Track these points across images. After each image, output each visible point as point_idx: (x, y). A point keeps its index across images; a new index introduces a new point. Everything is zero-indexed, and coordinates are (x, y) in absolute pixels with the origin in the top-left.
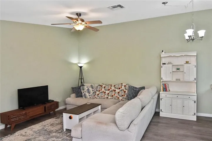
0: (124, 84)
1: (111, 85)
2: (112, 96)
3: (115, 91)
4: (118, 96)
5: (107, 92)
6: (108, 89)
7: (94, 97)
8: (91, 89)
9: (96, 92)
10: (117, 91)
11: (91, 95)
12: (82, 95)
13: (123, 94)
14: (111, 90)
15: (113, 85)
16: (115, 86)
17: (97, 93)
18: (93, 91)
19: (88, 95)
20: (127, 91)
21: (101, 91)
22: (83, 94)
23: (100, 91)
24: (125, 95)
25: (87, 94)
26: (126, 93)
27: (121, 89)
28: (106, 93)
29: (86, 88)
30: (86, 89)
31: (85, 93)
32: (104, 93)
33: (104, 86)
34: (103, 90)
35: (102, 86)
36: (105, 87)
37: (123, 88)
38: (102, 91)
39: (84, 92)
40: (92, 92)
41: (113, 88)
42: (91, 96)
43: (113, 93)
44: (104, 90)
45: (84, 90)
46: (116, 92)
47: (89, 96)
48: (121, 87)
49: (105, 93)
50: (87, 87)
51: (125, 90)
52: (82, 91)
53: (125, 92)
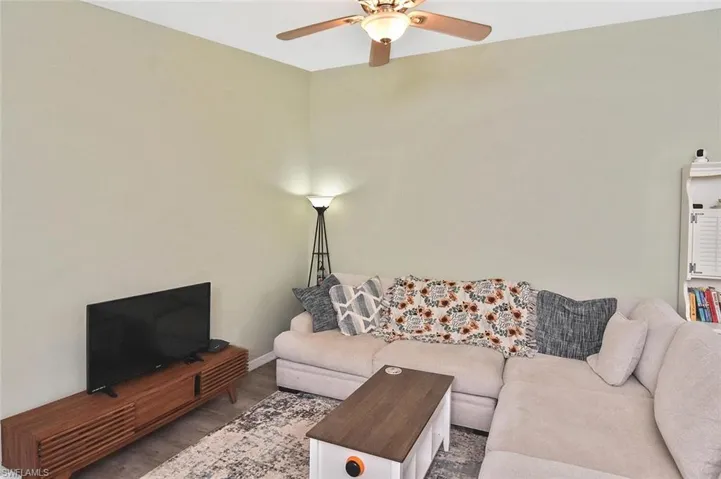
0: (508, 284)
1: (452, 284)
2: (466, 331)
3: (474, 308)
4: (491, 330)
5: (438, 312)
6: (440, 299)
7: (385, 330)
8: (370, 298)
9: (389, 311)
10: (485, 309)
11: (373, 322)
12: (336, 321)
13: (512, 324)
14: (453, 304)
15: (460, 285)
16: (468, 287)
17: (396, 313)
18: (377, 304)
19: (362, 324)
20: (524, 313)
21: (409, 307)
22: (341, 318)
23: (403, 305)
24: (523, 330)
25: (359, 319)
26: (523, 320)
27: (499, 302)
28: (433, 317)
29: (352, 292)
30: (355, 297)
31: (348, 312)
32: (424, 317)
33: (418, 287)
34: (419, 301)
35: (411, 286)
36: (424, 291)
37: (507, 298)
38: (415, 306)
39: (343, 310)
40: (376, 310)
41: (462, 297)
42: (371, 327)
43: (468, 320)
44: (423, 304)
45: (344, 302)
46: (479, 313)
47: (367, 324)
48: (500, 296)
49: (428, 314)
50: (356, 291)
51: (515, 309)
52: (337, 305)
53: (518, 315)
